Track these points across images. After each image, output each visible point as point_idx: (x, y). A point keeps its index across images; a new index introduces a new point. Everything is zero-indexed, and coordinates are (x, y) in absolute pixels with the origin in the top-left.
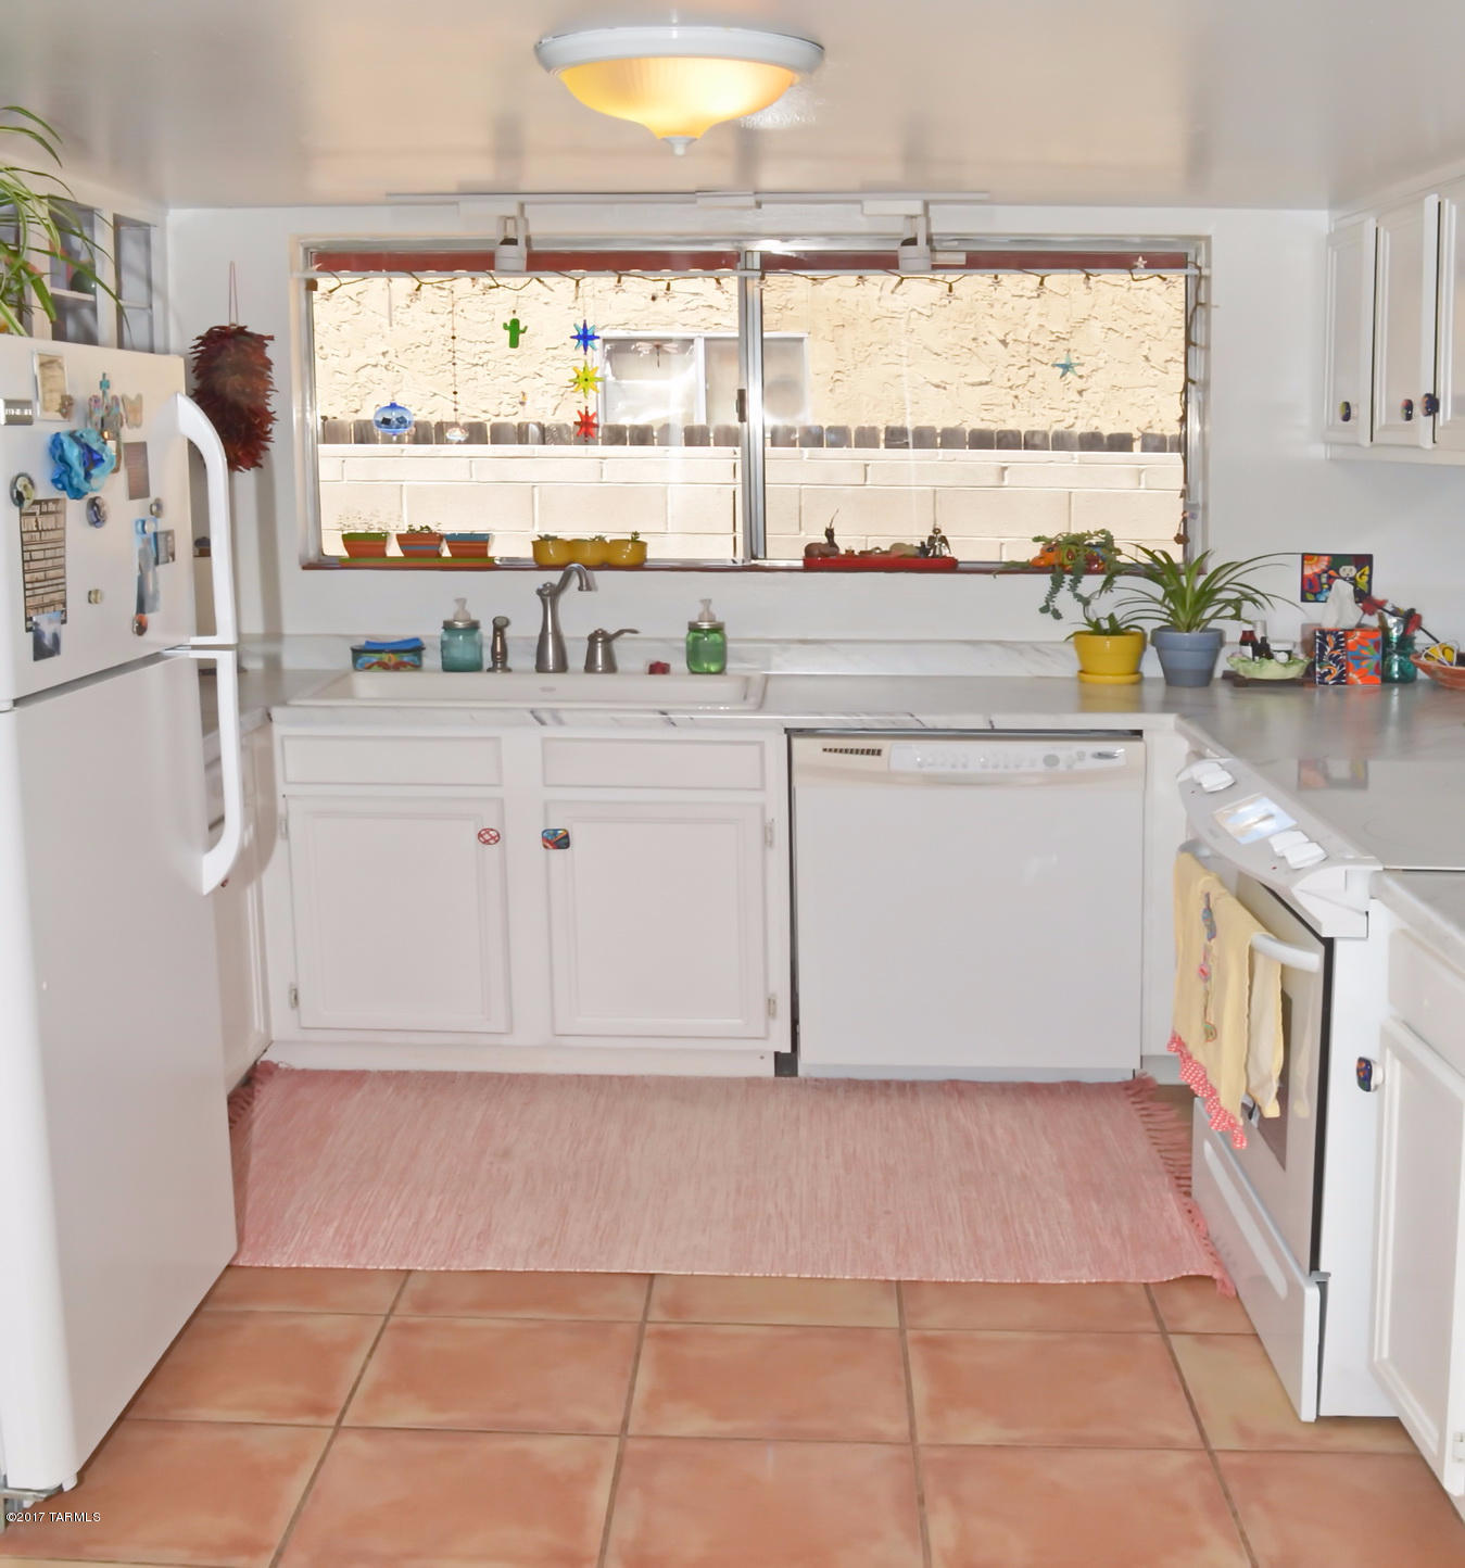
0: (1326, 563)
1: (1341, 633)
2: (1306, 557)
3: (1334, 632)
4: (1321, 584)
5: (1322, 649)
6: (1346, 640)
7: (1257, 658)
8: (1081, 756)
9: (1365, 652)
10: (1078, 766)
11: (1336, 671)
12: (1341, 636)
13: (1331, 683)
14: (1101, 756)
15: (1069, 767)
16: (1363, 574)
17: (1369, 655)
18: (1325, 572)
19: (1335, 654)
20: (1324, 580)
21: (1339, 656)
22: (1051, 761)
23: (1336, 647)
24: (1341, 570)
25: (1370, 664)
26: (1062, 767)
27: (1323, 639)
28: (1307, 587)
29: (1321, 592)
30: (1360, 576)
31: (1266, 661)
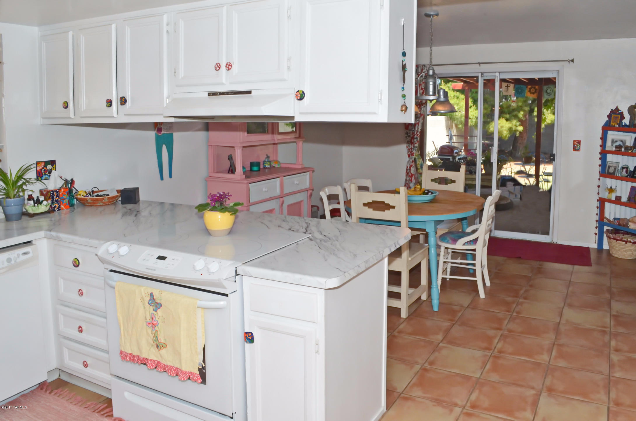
0: (43, 165)
1: (58, 191)
2: (37, 163)
3: (55, 191)
4: (42, 173)
5: (53, 198)
6: (59, 193)
7: (36, 205)
8: (18, 255)
9: (64, 197)
10: (19, 260)
11: (57, 206)
12: (58, 192)
13: (57, 210)
14: (25, 254)
15: (15, 261)
16: (54, 168)
17: (66, 198)
18: (43, 168)
19: (57, 199)
20: (43, 171)
21: (58, 200)
22: (9, 260)
23: (57, 196)
24: (47, 167)
25: (66, 201)
26: (13, 262)
27: (53, 194)
28: (38, 175)
29: (42, 176)
30: (53, 168)
31: (39, 205)
